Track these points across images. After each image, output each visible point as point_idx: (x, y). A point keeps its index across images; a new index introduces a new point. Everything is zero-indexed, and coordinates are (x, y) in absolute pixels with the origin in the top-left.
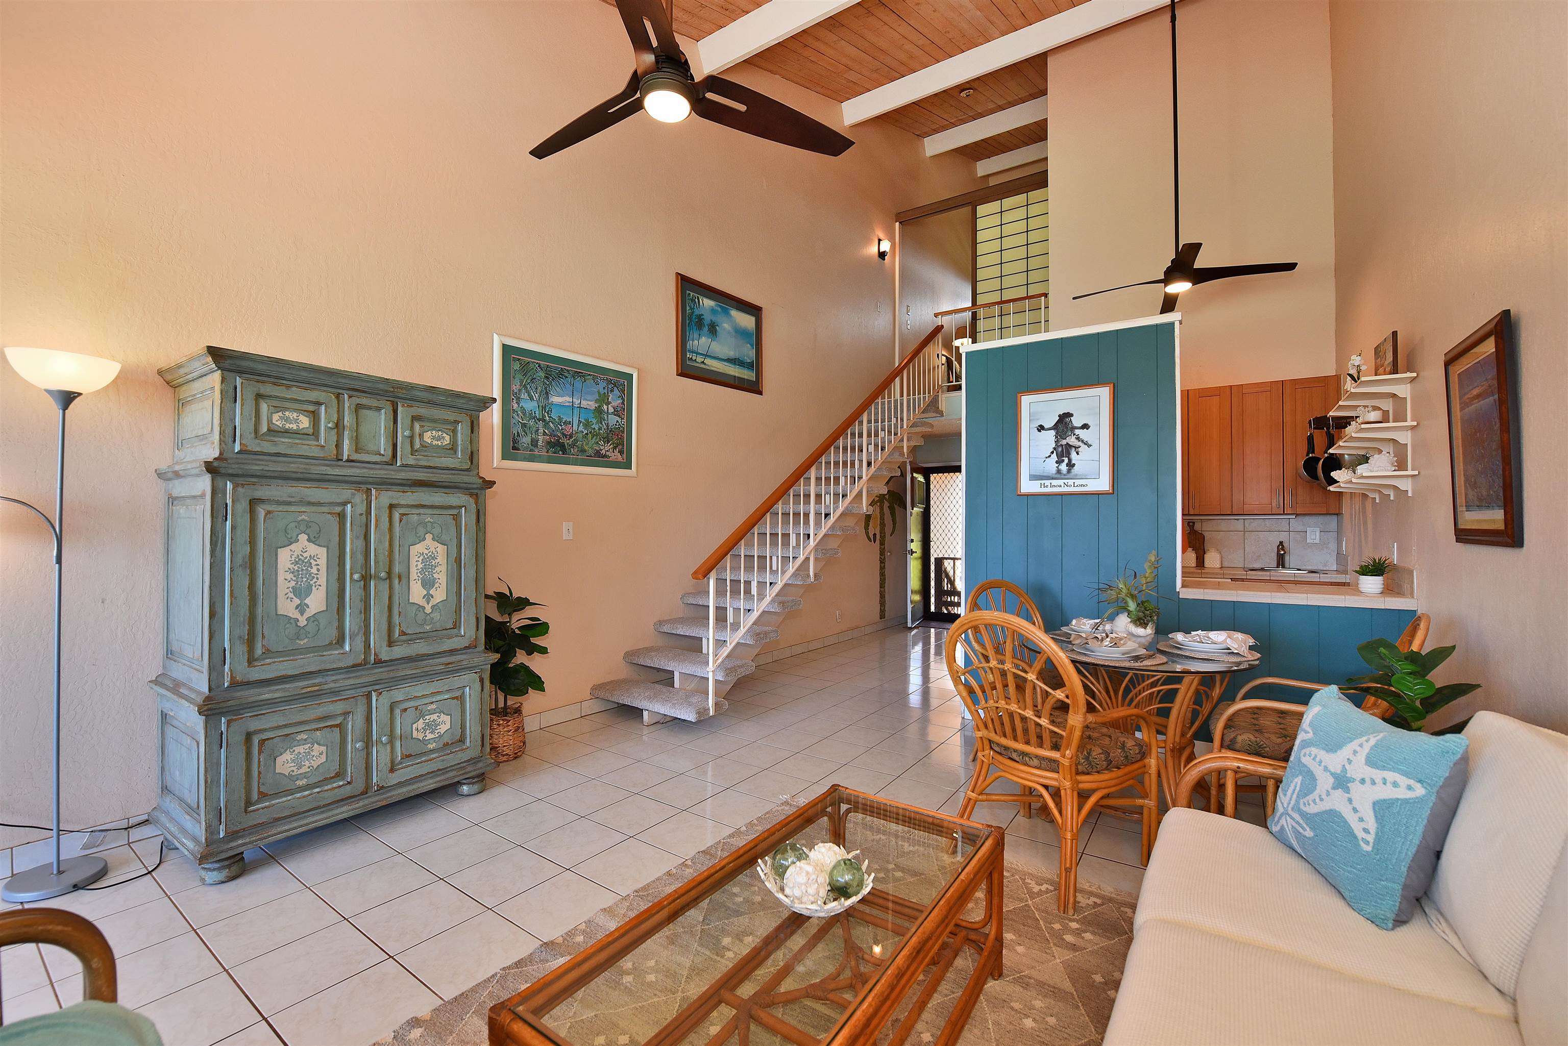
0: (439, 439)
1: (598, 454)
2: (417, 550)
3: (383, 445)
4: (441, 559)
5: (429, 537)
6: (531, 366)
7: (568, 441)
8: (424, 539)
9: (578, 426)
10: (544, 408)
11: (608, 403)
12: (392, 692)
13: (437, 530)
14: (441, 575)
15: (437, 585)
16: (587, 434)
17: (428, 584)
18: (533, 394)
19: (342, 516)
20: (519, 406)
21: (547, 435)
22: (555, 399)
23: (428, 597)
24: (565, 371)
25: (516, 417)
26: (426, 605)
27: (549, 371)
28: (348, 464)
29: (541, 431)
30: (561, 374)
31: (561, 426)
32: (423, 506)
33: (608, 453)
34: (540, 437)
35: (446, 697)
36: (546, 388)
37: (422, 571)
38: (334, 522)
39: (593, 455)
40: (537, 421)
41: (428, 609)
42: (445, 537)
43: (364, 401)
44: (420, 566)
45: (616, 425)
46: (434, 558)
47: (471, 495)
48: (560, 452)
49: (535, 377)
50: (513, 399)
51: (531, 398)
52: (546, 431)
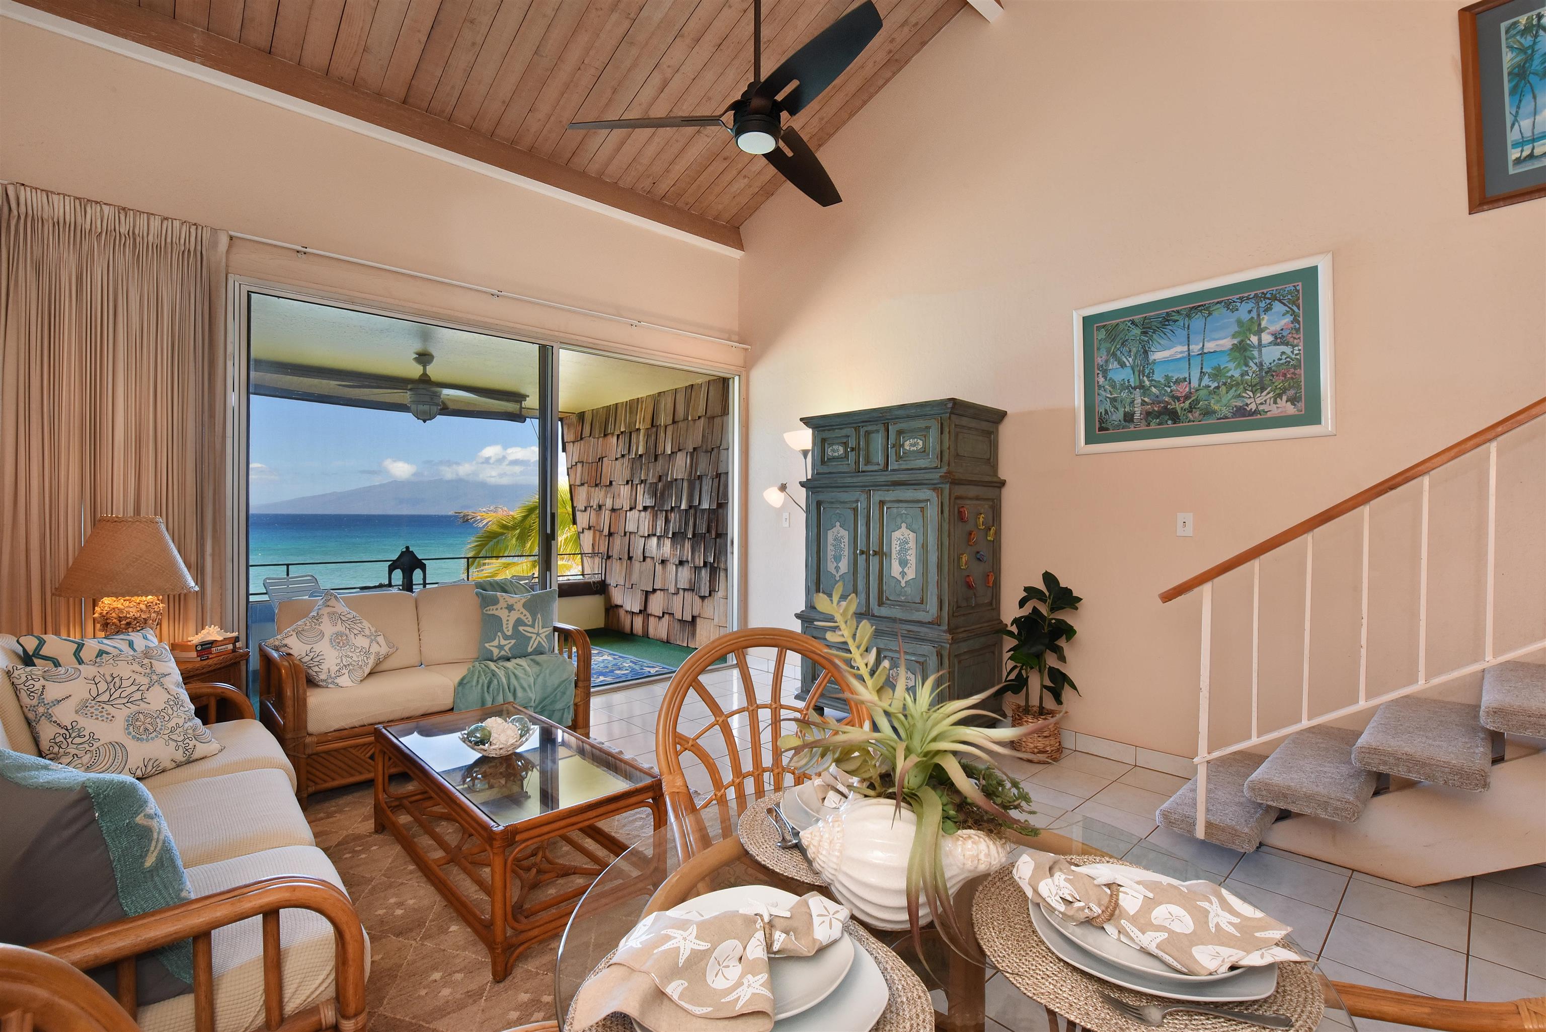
0: (914, 445)
1: (1241, 411)
2: (896, 535)
3: (880, 458)
4: (912, 544)
5: (904, 525)
6: (1121, 327)
7: (1182, 405)
8: (900, 528)
9: (1201, 380)
10: (1142, 372)
11: (1260, 331)
12: (877, 640)
13: (909, 520)
14: (912, 558)
15: (909, 565)
16: (1218, 388)
17: (903, 563)
18: (1125, 360)
19: (855, 510)
20: (1106, 380)
21: (1147, 404)
22: (1158, 356)
23: (903, 574)
24: (1174, 314)
25: (1103, 393)
26: (901, 580)
27: (1148, 323)
28: (863, 474)
29: (1138, 401)
30: (1167, 320)
31: (1170, 387)
32: (901, 501)
33: (1261, 408)
34: (1136, 409)
35: (913, 658)
36: (1143, 347)
37: (900, 552)
38: (851, 514)
39: (1230, 415)
40: (1132, 390)
41: (903, 584)
42: (915, 526)
43: (870, 428)
44: (898, 548)
45: (1280, 359)
46: (907, 543)
47: (934, 489)
48: (1170, 422)
49: (1127, 338)
50: (1098, 374)
51: (1123, 365)
52: (1146, 399)
